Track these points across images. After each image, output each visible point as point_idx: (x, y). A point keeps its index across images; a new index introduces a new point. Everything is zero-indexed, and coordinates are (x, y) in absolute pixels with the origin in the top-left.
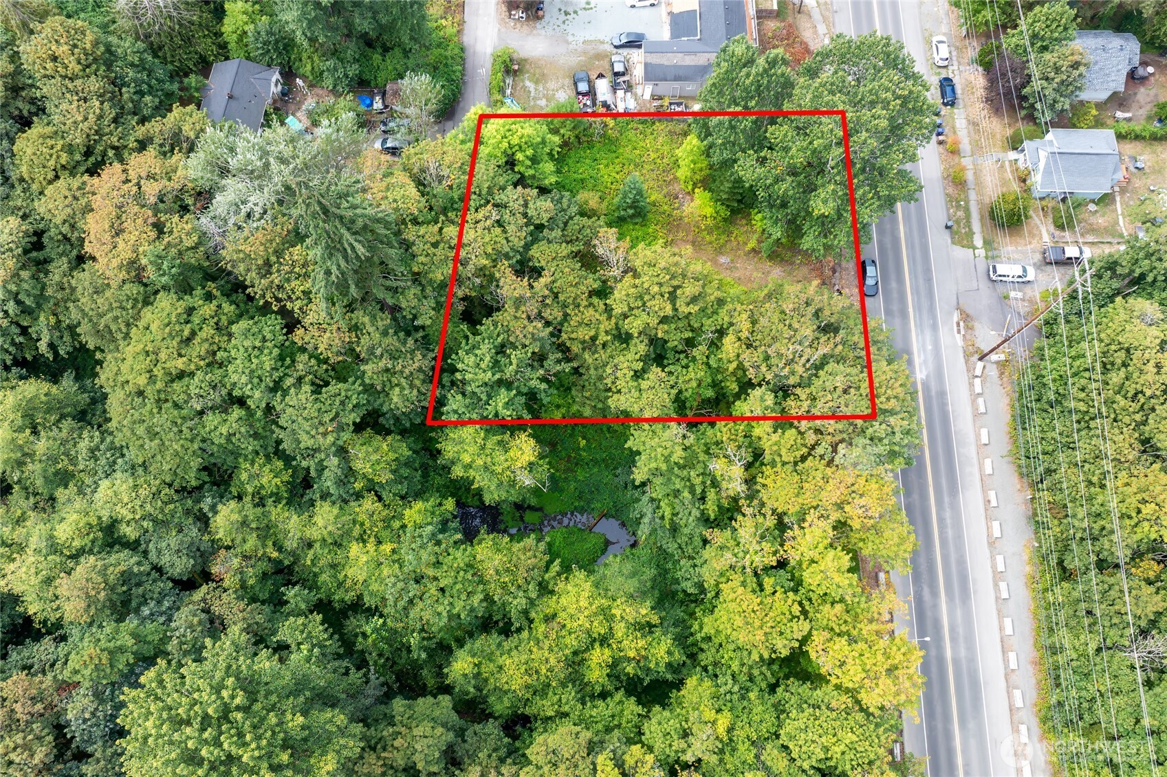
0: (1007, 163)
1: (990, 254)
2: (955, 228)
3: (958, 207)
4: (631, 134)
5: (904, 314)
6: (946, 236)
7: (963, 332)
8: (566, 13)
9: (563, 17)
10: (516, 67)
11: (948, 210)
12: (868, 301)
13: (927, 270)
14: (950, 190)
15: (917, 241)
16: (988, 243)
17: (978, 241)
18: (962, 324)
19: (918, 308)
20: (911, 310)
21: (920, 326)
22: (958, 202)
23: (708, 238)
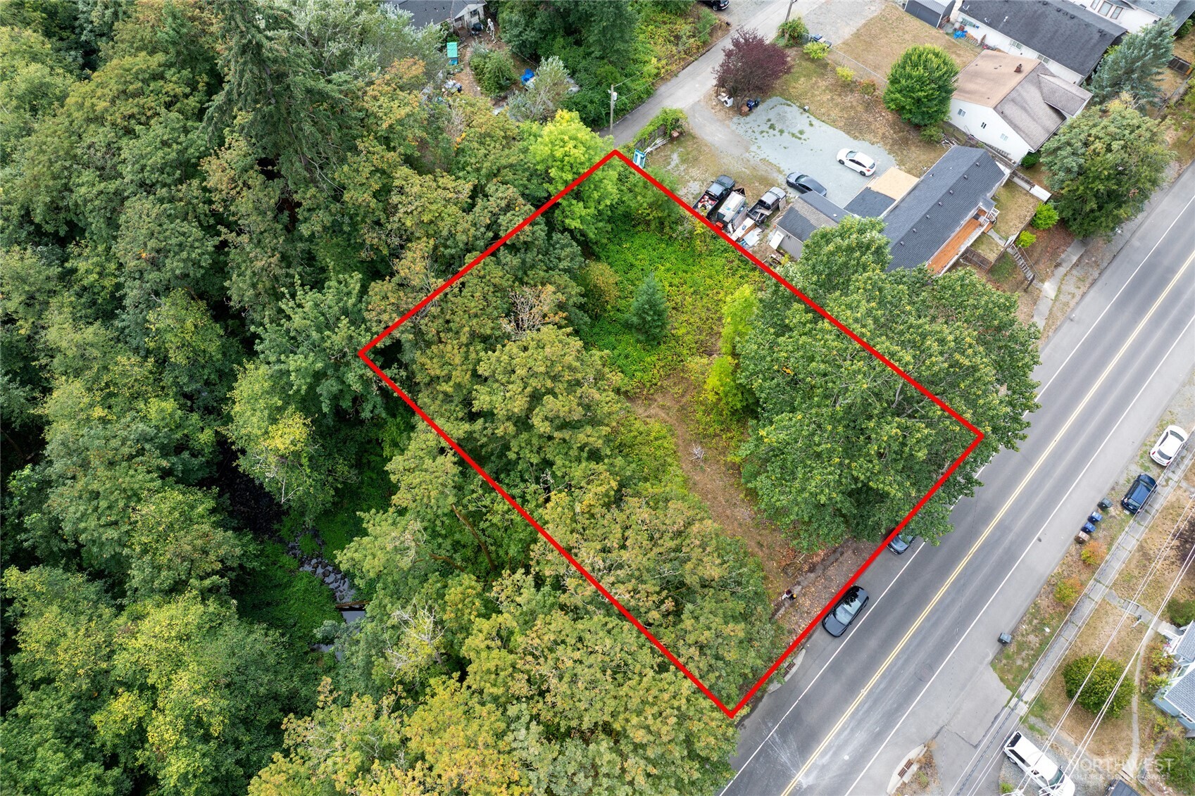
0: (1149, 633)
1: (1032, 720)
2: (1012, 649)
3: (1038, 630)
4: (720, 261)
5: (853, 687)
6: (991, 651)
7: (906, 778)
8: (772, 127)
9: (765, 128)
10: (675, 134)
11: (1021, 622)
12: (819, 635)
13: (930, 666)
14: (1044, 602)
15: (947, 622)
16: (1040, 706)
17: (1030, 692)
18: (915, 768)
19: (875, 699)
20: (864, 692)
21: (858, 722)
22: (1043, 623)
23: (699, 415)
